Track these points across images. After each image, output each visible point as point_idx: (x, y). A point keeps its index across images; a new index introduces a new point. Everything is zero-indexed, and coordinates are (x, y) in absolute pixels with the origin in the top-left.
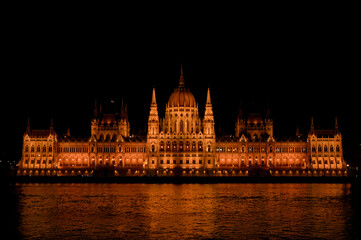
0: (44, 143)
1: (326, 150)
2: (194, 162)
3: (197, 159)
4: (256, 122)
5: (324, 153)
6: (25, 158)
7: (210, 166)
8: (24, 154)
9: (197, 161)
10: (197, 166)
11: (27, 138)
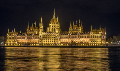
0: (12, 36)
1: (96, 37)
2: (52, 41)
3: (53, 40)
4: (75, 28)
5: (95, 38)
6: (7, 41)
7: (57, 43)
8: (7, 39)
9: (53, 41)
10: (53, 43)
11: (8, 35)
